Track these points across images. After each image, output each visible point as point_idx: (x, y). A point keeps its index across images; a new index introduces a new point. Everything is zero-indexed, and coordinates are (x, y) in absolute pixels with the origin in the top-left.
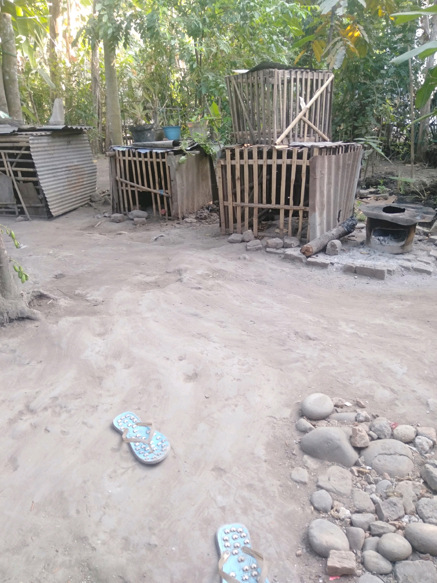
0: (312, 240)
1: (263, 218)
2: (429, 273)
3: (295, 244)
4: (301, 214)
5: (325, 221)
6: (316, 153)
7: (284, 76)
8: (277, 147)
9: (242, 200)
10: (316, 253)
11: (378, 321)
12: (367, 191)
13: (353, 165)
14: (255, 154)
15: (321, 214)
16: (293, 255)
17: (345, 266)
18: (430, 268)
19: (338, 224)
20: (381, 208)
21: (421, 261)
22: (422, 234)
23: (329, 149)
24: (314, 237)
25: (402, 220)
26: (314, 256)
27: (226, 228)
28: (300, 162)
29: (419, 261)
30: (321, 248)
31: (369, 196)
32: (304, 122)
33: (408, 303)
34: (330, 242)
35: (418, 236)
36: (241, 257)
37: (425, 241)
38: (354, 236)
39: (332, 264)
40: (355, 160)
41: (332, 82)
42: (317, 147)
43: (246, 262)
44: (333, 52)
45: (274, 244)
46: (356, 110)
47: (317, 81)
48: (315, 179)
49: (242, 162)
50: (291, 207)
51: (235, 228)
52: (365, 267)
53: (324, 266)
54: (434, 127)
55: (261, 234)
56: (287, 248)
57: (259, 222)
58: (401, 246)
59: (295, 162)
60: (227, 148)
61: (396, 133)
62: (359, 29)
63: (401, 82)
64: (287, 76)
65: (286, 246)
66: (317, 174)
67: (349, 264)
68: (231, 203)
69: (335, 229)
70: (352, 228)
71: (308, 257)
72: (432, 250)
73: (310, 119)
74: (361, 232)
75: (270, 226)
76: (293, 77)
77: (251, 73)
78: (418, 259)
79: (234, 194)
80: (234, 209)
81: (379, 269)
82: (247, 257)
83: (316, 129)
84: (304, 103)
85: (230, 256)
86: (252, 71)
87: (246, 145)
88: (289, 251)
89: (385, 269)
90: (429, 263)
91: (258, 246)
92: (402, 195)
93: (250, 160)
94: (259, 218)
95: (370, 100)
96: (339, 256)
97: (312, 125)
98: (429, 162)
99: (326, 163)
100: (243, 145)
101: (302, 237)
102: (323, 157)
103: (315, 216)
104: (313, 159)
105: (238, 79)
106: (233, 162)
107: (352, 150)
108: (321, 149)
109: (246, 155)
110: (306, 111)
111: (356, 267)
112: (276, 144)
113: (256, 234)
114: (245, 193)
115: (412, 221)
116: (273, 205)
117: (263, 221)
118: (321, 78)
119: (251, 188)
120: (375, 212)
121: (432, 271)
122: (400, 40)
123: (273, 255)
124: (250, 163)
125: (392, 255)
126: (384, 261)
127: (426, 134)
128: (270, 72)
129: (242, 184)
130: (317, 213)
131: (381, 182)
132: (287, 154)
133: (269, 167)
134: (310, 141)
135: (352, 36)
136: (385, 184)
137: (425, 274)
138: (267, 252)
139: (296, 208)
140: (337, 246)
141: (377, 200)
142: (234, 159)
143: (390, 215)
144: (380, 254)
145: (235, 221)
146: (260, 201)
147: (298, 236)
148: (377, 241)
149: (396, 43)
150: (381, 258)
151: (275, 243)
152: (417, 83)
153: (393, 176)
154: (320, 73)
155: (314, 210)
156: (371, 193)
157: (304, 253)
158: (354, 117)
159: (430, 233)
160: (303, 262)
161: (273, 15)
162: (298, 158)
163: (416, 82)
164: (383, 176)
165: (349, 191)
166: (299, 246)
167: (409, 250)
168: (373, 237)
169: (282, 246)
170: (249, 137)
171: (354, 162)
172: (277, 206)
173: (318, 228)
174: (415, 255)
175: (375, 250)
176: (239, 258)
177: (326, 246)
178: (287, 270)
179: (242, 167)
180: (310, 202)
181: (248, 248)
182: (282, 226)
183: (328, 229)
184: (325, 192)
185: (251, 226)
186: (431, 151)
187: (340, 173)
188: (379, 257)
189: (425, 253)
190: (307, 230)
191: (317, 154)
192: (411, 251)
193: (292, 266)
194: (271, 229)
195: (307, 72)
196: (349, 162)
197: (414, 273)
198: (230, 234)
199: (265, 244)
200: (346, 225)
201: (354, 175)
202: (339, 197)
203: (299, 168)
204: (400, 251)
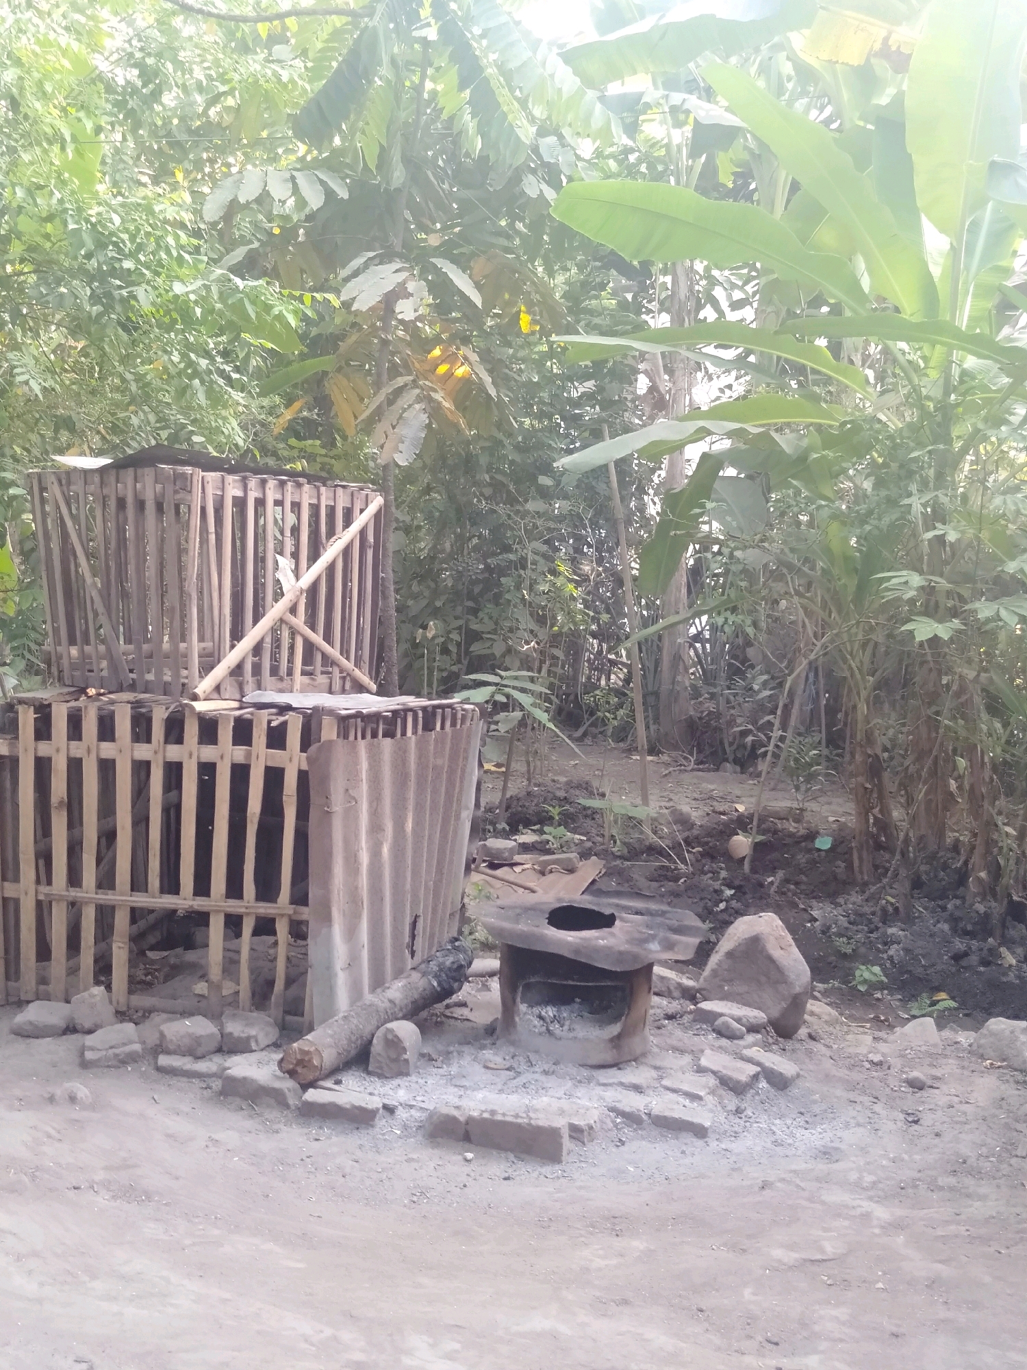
0: (324, 1021)
1: (152, 939)
2: (700, 1132)
3: (261, 1037)
4: (282, 928)
5: (365, 955)
6: (329, 731)
7: (223, 490)
8: (200, 706)
9: (74, 879)
10: (335, 1072)
11: (539, 1322)
12: (509, 844)
13: (452, 771)
14: (123, 726)
15: (351, 933)
16: (253, 1081)
17: (431, 1116)
18: (701, 1115)
19: (410, 963)
20: (542, 911)
21: (674, 1091)
22: (676, 994)
23: (370, 723)
24: (329, 1013)
25: (608, 952)
26: (329, 1083)
27: (7, 978)
28: (277, 757)
29: (668, 1089)
30: (353, 1052)
31: (517, 858)
32: (294, 633)
33: (638, 1244)
34: (382, 1029)
35: (664, 1002)
36: (58, 1092)
37: (686, 1018)
38: (464, 1005)
39: (389, 1110)
40: (457, 755)
41: (377, 516)
42: (331, 712)
43: (76, 1113)
44: (391, 415)
45: (187, 1041)
46: (474, 582)
47: (331, 510)
48: (329, 814)
49: (77, 749)
50: (249, 904)
51: (43, 980)
52: (499, 1118)
53: (360, 1118)
54: (704, 648)
55: (142, 1000)
56: (233, 1051)
57: (137, 955)
58: (612, 1040)
59: (260, 756)
60: (21, 702)
61: (595, 659)
62: (466, 358)
63: (598, 513)
64: (233, 490)
65: (229, 1046)
66: (333, 797)
67: (445, 1110)
68: (32, 887)
69: (399, 984)
70: (457, 975)
71: (305, 1087)
72: (708, 1052)
73: (312, 623)
74: (486, 988)
75: (175, 970)
76: (253, 495)
77: (114, 472)
78: (665, 1082)
79: (44, 856)
80: (43, 910)
81: (541, 1123)
82: (82, 1092)
83: (334, 652)
84: (291, 576)
85: (18, 1092)
86: (119, 466)
87: (92, 692)
88: (242, 1067)
89: (560, 1123)
90: (700, 1098)
91: (127, 1049)
92: (620, 857)
93: (104, 745)
94: (136, 939)
95: (512, 557)
96: (413, 1078)
97: (317, 639)
98: (699, 752)
99: (364, 765)
100: (83, 691)
101: (287, 1012)
102: (354, 747)
103: (329, 939)
104: (319, 749)
105: (69, 483)
106: (44, 749)
107: (448, 724)
108: (345, 722)
109: (90, 726)
110: (298, 598)
111: (470, 1121)
112: (195, 698)
113: (123, 1000)
114: (85, 856)
115: (636, 957)
116: (186, 900)
117: (152, 948)
118: (342, 502)
119: (108, 837)
120: (523, 927)
121: (707, 1124)
122: (588, 397)
123: (182, 1082)
124: (104, 755)
125: (586, 1072)
126: (560, 1093)
127: (681, 667)
128: (178, 477)
129: (75, 821)
130: (337, 930)
131: (555, 812)
132: (235, 728)
133: (174, 772)
134: (315, 689)
135: (449, 375)
136: (568, 820)
137: (688, 1138)
138: (159, 1069)
139: (265, 909)
140: (407, 1044)
141: (543, 873)
142: (48, 737)
143: (570, 937)
144: (546, 1067)
145: (44, 953)
146: (138, 884)
147: (273, 1011)
148: (536, 1022)
149: (577, 403)
150: (550, 1082)
151: (190, 1035)
152: (645, 521)
153: (591, 794)
154: (340, 491)
155: (327, 919)
156: (525, 848)
157: (292, 1073)
158: (470, 604)
159: (699, 991)
160: (287, 1106)
161: (196, 302)
162: (270, 745)
163: (643, 517)
164: (561, 794)
165: (442, 851)
166: (276, 1045)
167: (638, 1051)
168: (523, 1007)
169: (214, 1045)
170: (104, 664)
171: (454, 757)
172: (200, 903)
173: (342, 981)
174: (656, 1068)
175: (533, 1057)
176: (51, 1099)
177: (370, 1042)
178: (230, 1137)
179: (75, 766)
180: (314, 892)
181: (89, 1055)
182: (215, 972)
183: (378, 983)
184: (365, 858)
185: (103, 969)
186: (700, 718)
187: (411, 795)
188: (543, 1078)
189: (687, 1059)
190: (304, 985)
191: (334, 736)
192: (644, 1055)
193: (249, 1124)
194: (176, 983)
195: (299, 485)
196: (439, 762)
197: (655, 1132)
198: (21, 1004)
199: (153, 1039)
200: (433, 966)
201: (459, 800)
202: (409, 875)
203: (274, 777)
204: (608, 1057)
